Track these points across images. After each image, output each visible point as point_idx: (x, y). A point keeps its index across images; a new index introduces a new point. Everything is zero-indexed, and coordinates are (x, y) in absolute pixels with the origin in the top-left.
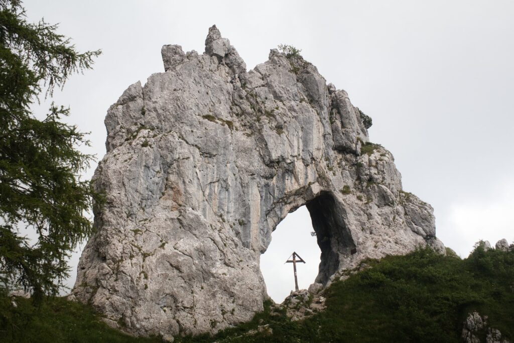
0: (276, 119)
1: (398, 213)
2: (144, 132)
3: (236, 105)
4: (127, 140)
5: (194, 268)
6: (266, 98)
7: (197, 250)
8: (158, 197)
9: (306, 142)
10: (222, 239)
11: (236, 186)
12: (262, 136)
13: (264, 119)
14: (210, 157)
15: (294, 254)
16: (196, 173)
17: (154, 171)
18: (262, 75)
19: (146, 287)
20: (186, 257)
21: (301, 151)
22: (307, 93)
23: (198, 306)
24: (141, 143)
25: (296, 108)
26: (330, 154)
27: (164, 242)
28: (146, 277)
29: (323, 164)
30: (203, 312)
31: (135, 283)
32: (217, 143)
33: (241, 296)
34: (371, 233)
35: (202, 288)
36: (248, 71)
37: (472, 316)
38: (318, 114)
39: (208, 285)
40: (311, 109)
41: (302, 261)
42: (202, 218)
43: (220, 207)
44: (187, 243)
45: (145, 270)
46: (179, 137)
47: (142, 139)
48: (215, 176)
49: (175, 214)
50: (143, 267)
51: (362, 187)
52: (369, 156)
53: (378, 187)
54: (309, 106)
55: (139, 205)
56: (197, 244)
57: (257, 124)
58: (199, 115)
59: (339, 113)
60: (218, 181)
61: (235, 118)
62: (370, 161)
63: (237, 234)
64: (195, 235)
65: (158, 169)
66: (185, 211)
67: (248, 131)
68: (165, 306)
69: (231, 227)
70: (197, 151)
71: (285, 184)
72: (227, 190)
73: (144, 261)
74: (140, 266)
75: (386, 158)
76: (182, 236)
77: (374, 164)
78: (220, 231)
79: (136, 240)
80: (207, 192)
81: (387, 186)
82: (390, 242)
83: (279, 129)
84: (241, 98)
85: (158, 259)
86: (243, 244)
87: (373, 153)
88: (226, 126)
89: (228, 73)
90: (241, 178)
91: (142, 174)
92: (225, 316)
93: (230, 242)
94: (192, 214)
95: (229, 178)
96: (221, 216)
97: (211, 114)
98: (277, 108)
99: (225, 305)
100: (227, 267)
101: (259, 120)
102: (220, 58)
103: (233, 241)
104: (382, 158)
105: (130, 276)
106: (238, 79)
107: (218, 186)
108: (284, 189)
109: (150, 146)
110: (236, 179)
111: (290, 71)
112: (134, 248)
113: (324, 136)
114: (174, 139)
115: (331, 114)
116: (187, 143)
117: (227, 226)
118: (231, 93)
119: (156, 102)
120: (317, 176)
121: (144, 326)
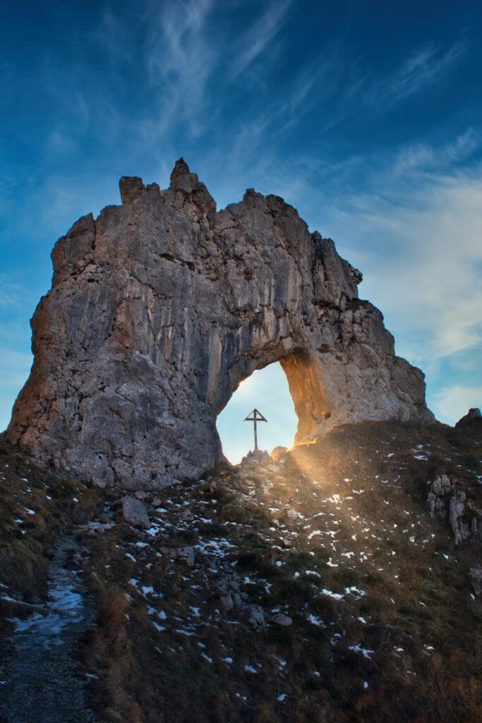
0: (245, 263)
1: (381, 376)
2: (92, 268)
3: (202, 247)
4: (72, 274)
5: (137, 414)
6: (237, 241)
7: (141, 395)
8: (103, 337)
9: (279, 291)
10: (172, 388)
11: (193, 333)
12: (228, 281)
13: (232, 263)
14: (165, 299)
15: (255, 411)
16: (148, 314)
17: (100, 309)
18: (234, 216)
19: (80, 429)
20: (128, 403)
21: (272, 300)
22: (284, 239)
23: (138, 455)
24: (87, 278)
25: (270, 253)
26: (308, 308)
27: (105, 384)
28: (81, 419)
29: (299, 318)
30: (143, 462)
31: (68, 423)
32: (174, 284)
33: (189, 449)
34: (348, 396)
35: (145, 437)
36: (218, 210)
37: (440, 479)
38: (296, 262)
39: (152, 435)
40: (287, 256)
41: (263, 419)
42: (151, 362)
43: (174, 354)
44: (129, 389)
45: (80, 412)
46: (131, 275)
47: (89, 274)
48: (170, 320)
49: (120, 357)
50: (79, 408)
51: (343, 346)
52: (354, 312)
53: (361, 347)
54: (286, 252)
55: (81, 344)
56: (142, 390)
57: (223, 267)
58: (155, 253)
59: (323, 264)
60: (173, 325)
61: (199, 260)
62: (354, 317)
63: (192, 385)
64: (141, 380)
65: (105, 307)
66: (131, 354)
67: (213, 275)
68: (101, 453)
69: (185, 376)
70: (150, 290)
71: (252, 336)
72: (183, 336)
73: (80, 402)
74: (75, 407)
75: (372, 316)
76: (127, 380)
77: (358, 321)
78: (170, 380)
79: (74, 379)
80: (159, 336)
81: (371, 346)
82: (369, 406)
83: (248, 274)
84: (208, 239)
85: (96, 401)
86: (199, 397)
87: (358, 309)
88: (187, 266)
89: (195, 212)
90: (199, 325)
91: (86, 311)
92: (168, 469)
93: (181, 392)
94: (139, 357)
95: (186, 323)
96: (174, 363)
97: (170, 253)
98: (248, 252)
99: (169, 457)
100: (174, 418)
101: (225, 263)
102: (186, 195)
103: (184, 390)
104: (368, 314)
105: (62, 415)
106: (206, 219)
107: (172, 331)
108: (250, 341)
109: (97, 282)
110: (194, 326)
111: (266, 213)
112: (69, 387)
113: (302, 287)
114: (125, 276)
115: (314, 265)
116: (139, 281)
117: (180, 376)
118: (196, 233)
119: (108, 236)
120: (291, 330)
121: (74, 469)
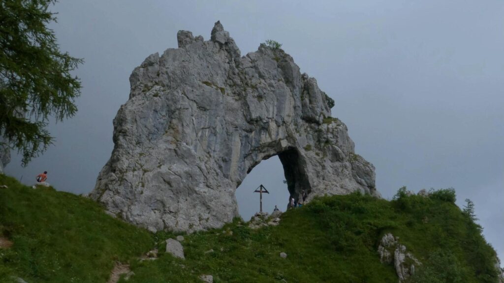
0: (258, 90)
1: (346, 167)
2: (157, 87)
3: (230, 79)
4: (143, 91)
5: (182, 185)
6: (253, 76)
7: (186, 172)
8: (162, 133)
9: (280, 110)
10: (207, 168)
11: (222, 133)
12: (246, 101)
13: (249, 90)
14: (205, 110)
15: (261, 186)
16: (193, 120)
17: (161, 115)
18: (251, 60)
19: (142, 193)
20: (177, 177)
21: (275, 115)
22: (284, 76)
23: (181, 212)
24: (153, 94)
25: (274, 85)
26: (298, 121)
27: (161, 164)
28: (143, 186)
29: (292, 127)
30: (184, 217)
31: (134, 189)
32: (211, 101)
33: (216, 209)
34: (323, 179)
35: (186, 200)
36: (242, 56)
37: (386, 236)
38: (291, 91)
39: (191, 199)
40: (286, 87)
41: (266, 192)
42: (193, 151)
43: (209, 146)
44: (179, 167)
45: (143, 181)
46: (182, 94)
47: (154, 91)
48: (207, 124)
49: (173, 146)
50: (142, 179)
51: (321, 146)
52: (328, 125)
53: (332, 146)
54: (285, 85)
55: (147, 137)
56: (186, 169)
57: (243, 92)
58: (199, 81)
59: (308, 93)
60: (209, 128)
61: (228, 87)
62: (328, 129)
63: (220, 167)
64: (186, 162)
65: (164, 113)
66: (180, 144)
67: (237, 97)
68: (156, 209)
69: (216, 161)
70: (195, 105)
71: (261, 138)
72: (215, 135)
73: (143, 175)
74: (140, 178)
75: (340, 128)
76: (176, 162)
77: (331, 131)
78: (206, 163)
79: (140, 160)
80: (200, 134)
81: (339, 147)
82: (337, 186)
83: (260, 97)
84: (234, 74)
85: (155, 174)
86: (224, 175)
87: (331, 123)
88: (219, 91)
89: (227, 57)
90: (227, 128)
91: (151, 116)
92: (201, 222)
93: (213, 171)
94: (185, 147)
95: (218, 127)
96: (209, 153)
97: (210, 82)
98: (260, 83)
99: (202, 214)
100: (207, 188)
101: (245, 90)
102: (221, 45)
103: (215, 171)
104: (338, 127)
105: (130, 183)
106: (234, 61)
107: (209, 131)
108: (260, 141)
109: (160, 97)
110: (223, 129)
111: (273, 59)
112: (137, 164)
113: (295, 108)
114: (178, 94)
115: (303, 94)
116: (188, 98)
117: (212, 160)
118: (227, 70)
119: (168, 68)
120: (286, 135)
121: (136, 220)
